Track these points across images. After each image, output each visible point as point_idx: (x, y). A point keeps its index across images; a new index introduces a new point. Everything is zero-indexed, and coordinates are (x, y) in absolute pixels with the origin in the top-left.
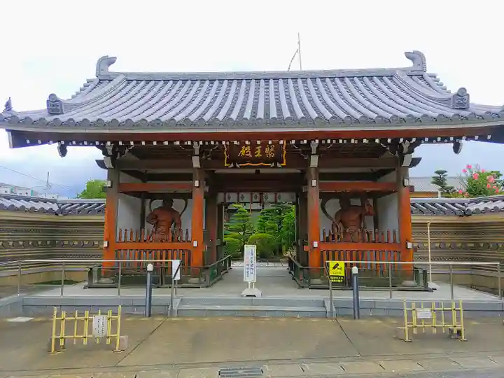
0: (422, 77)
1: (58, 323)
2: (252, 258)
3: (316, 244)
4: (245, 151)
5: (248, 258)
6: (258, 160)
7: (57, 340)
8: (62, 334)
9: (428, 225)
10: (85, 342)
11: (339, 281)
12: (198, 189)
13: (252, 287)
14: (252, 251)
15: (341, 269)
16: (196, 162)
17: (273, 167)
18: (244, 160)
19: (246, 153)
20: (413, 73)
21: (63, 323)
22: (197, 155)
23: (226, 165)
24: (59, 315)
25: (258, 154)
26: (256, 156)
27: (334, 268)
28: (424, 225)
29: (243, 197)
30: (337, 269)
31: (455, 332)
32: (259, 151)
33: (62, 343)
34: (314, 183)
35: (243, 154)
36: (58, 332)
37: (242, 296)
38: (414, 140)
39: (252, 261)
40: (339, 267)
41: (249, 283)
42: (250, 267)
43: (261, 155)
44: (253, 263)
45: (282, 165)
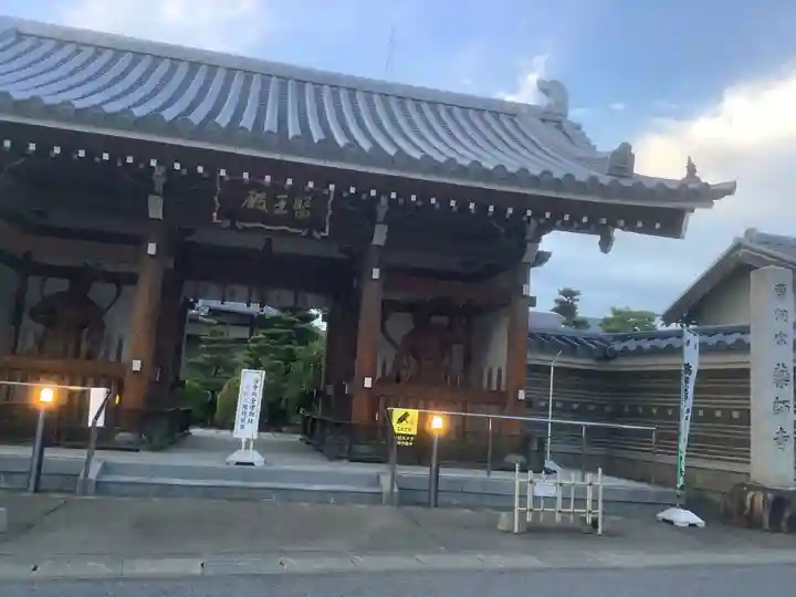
0: (559, 125)
2: (254, 394)
3: (368, 383)
4: (254, 200)
5: (247, 393)
6: (278, 220)
11: (407, 444)
12: (152, 260)
13: (247, 447)
14: (256, 381)
15: (412, 423)
16: (156, 209)
17: (305, 237)
19: (256, 204)
20: (549, 117)
22: (157, 194)
23: (215, 221)
25: (280, 210)
26: (276, 212)
27: (401, 420)
30: (405, 422)
31: (589, 521)
32: (283, 204)
34: (376, 274)
35: (251, 205)
37: (228, 464)
39: (253, 400)
40: (408, 419)
41: (244, 440)
42: (249, 410)
43: (286, 212)
44: (256, 403)
45: (323, 234)
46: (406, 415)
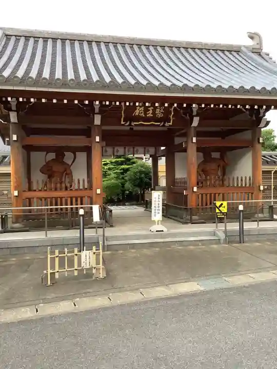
0: (260, 54)
1: (53, 260)
2: (159, 201)
3: (195, 189)
4: (139, 111)
5: (155, 201)
6: (149, 119)
7: (53, 274)
8: (57, 269)
9: (273, 172)
10: (76, 273)
11: (223, 216)
12: (97, 144)
13: (158, 224)
14: (159, 196)
16: (97, 120)
17: (162, 126)
18: (138, 119)
19: (139, 113)
20: (255, 51)
21: (57, 260)
22: (98, 114)
23: (122, 123)
24: (53, 253)
25: (150, 114)
26: (148, 116)
27: (220, 207)
28: (270, 172)
29: (118, 151)
32: (151, 112)
33: (57, 276)
34: (194, 140)
35: (137, 114)
36: (53, 267)
38: (264, 107)
39: (159, 204)
40: (223, 206)
41: (156, 221)
42: (157, 208)
43: (152, 115)
44: (160, 205)
45: (169, 124)
46: (222, 204)
